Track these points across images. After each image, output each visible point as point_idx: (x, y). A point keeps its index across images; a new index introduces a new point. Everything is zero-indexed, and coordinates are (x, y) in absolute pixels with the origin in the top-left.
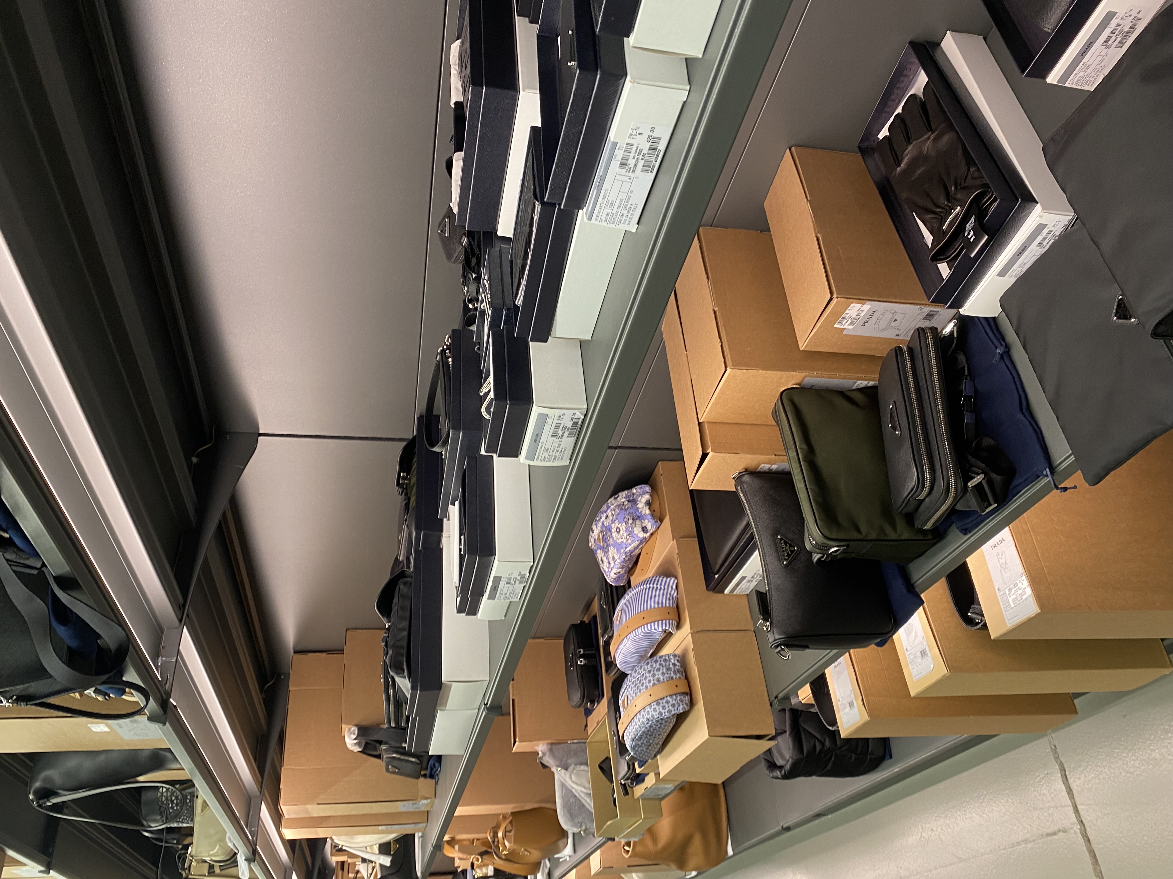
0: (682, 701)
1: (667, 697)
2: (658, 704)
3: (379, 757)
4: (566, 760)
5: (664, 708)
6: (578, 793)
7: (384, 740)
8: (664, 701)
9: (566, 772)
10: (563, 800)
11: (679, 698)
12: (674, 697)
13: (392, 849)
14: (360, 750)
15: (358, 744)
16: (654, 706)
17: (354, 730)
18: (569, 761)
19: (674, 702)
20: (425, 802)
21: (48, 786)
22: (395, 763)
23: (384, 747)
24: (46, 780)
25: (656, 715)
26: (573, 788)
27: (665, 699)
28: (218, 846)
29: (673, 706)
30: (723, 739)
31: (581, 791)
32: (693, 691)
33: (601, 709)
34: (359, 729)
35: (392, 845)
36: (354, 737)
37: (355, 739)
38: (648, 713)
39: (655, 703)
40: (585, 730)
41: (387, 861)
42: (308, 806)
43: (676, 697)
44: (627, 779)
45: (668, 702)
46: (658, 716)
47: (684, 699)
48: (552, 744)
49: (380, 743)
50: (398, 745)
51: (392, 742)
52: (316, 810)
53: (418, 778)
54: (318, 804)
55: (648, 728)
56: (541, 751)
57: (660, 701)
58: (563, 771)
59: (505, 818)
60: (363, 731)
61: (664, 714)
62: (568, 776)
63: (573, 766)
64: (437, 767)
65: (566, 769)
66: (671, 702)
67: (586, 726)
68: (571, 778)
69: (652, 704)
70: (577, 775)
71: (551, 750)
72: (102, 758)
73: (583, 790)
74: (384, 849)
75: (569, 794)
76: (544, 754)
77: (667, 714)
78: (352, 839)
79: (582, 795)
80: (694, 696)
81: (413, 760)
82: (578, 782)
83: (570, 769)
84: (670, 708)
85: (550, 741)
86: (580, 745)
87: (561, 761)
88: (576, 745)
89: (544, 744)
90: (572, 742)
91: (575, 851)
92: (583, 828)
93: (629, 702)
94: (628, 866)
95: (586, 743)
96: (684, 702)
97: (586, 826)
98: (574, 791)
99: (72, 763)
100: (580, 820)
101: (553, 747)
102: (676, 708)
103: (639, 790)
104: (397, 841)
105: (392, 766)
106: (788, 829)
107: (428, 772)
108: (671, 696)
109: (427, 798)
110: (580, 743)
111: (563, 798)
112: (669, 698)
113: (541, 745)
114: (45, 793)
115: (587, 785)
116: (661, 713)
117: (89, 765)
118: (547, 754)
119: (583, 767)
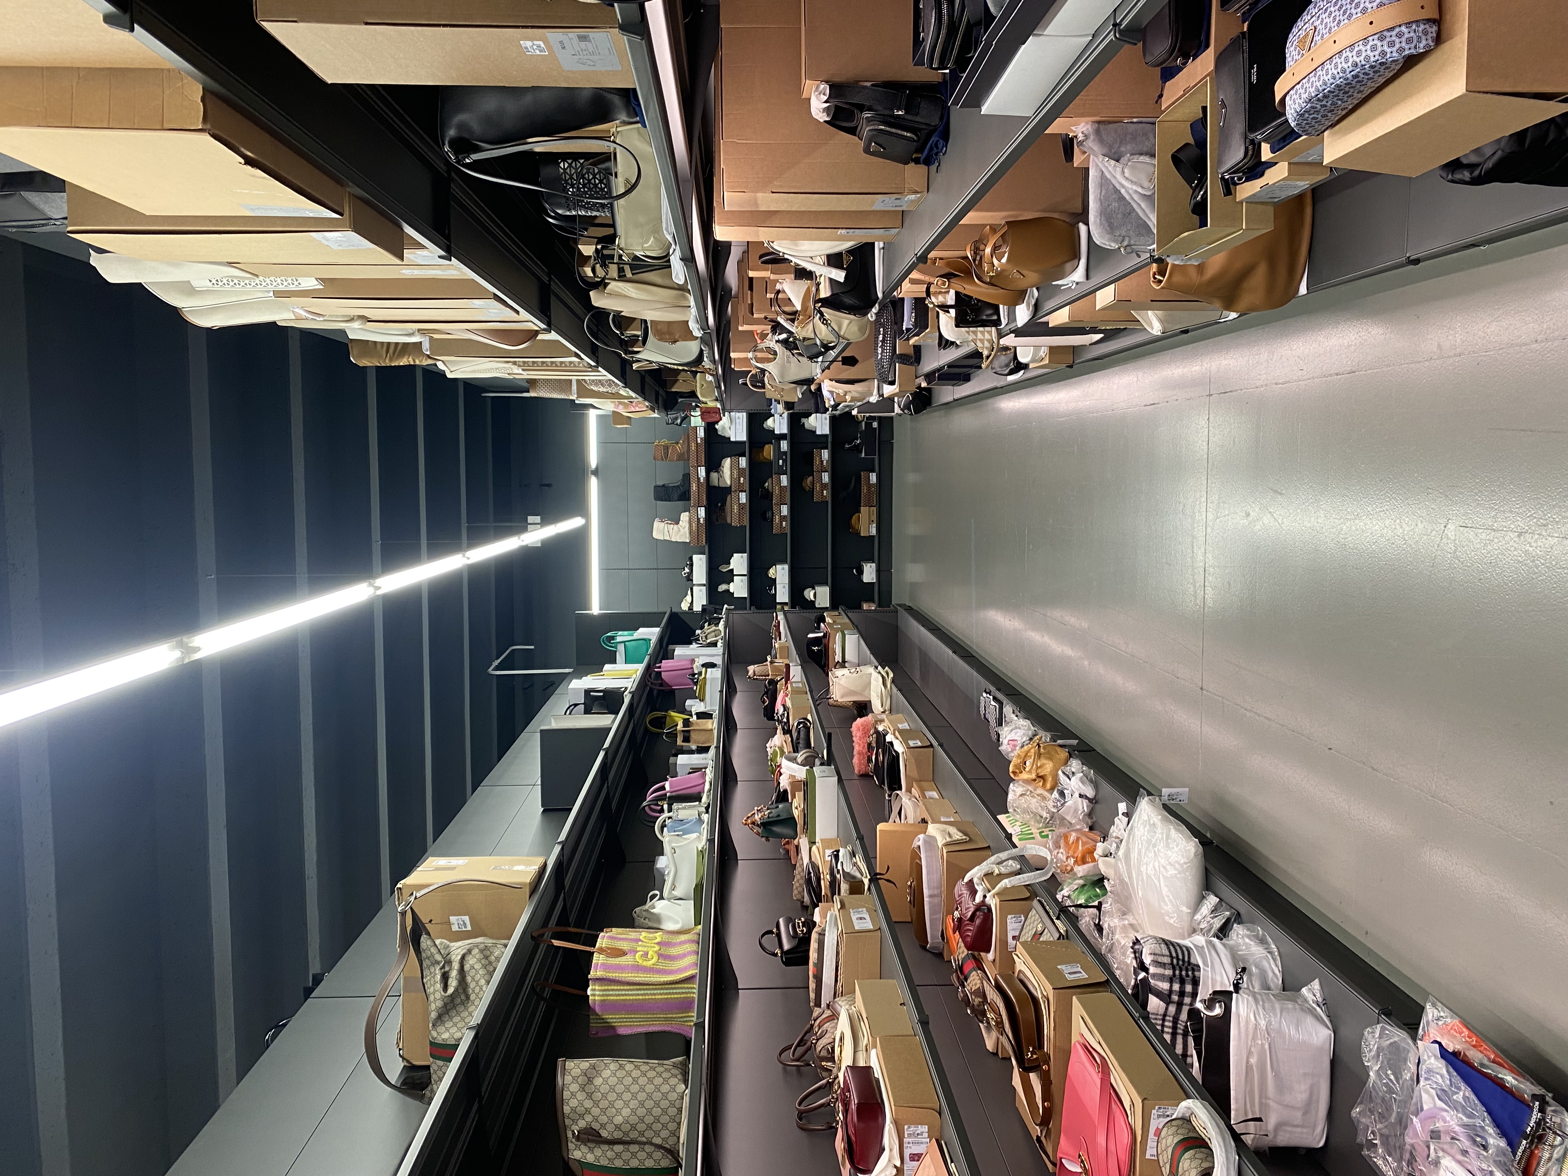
0: (1425, 33)
1: (1400, 26)
2: (1381, 39)
3: (852, 131)
4: (1119, 147)
5: (1391, 44)
6: (1130, 195)
7: (867, 104)
8: (1394, 33)
9: (1117, 164)
10: (1101, 204)
11: (1422, 27)
12: (1414, 27)
13: (845, 262)
14: (828, 119)
15: (827, 110)
16: (1374, 41)
17: (824, 89)
18: (1122, 149)
19: (1412, 34)
20: (912, 197)
21: (466, 135)
22: (882, 139)
23: (867, 115)
24: (461, 126)
25: (1374, 56)
26: (1123, 186)
27: (1397, 30)
28: (652, 239)
29: (1409, 41)
30: (1489, 95)
31: (1136, 192)
32: (1448, 17)
33: (1199, 68)
34: (831, 87)
35: (844, 256)
36: (826, 98)
37: (826, 102)
38: (1359, 53)
39: (1376, 37)
40: (1156, 102)
41: (840, 275)
42: (760, 195)
43: (1418, 26)
44: (1234, 173)
45: (1400, 35)
46: (1377, 58)
47: (1430, 30)
48: (1099, 122)
49: (862, 108)
50: (886, 112)
51: (879, 108)
52: (767, 201)
53: (906, 163)
54: (773, 192)
55: (1351, 78)
56: (1082, 133)
57: (1385, 33)
58: (1113, 162)
59: (994, 229)
60: (837, 90)
61: (1388, 56)
62: (1119, 170)
63: (1128, 155)
64: (940, 146)
65: (1118, 161)
66: (1407, 36)
67: (1161, 96)
68: (1123, 172)
69: (1371, 38)
70: (1133, 168)
71: (1097, 132)
72: (528, 98)
73: (1140, 190)
74: (834, 260)
75: (1113, 194)
76: (1086, 137)
77: (1394, 54)
78: (796, 245)
79: (1136, 197)
80: (1445, 27)
81: (909, 135)
82: (1134, 179)
83: (1123, 160)
84: (1403, 44)
85: (1098, 119)
86: (1140, 125)
87: (1110, 147)
88: (1135, 125)
89: (1087, 123)
90: (1129, 121)
91: (1087, 277)
92: (1126, 243)
93: (1316, 38)
94: (1152, 301)
95: (1154, 124)
96: (1430, 35)
97: (1129, 241)
98: (1123, 191)
99: (490, 104)
100: (1123, 233)
101: (1101, 128)
102: (1413, 45)
103: (1247, 190)
104: (850, 252)
105: (875, 143)
106: (1417, 262)
107: (923, 156)
108: (1408, 24)
109: (916, 192)
110: (1140, 123)
111: (1103, 202)
112: (1403, 28)
113: (1083, 124)
114: (464, 146)
115: (1146, 184)
116: (1383, 53)
117: (512, 107)
118: (1092, 137)
119: (1146, 159)
